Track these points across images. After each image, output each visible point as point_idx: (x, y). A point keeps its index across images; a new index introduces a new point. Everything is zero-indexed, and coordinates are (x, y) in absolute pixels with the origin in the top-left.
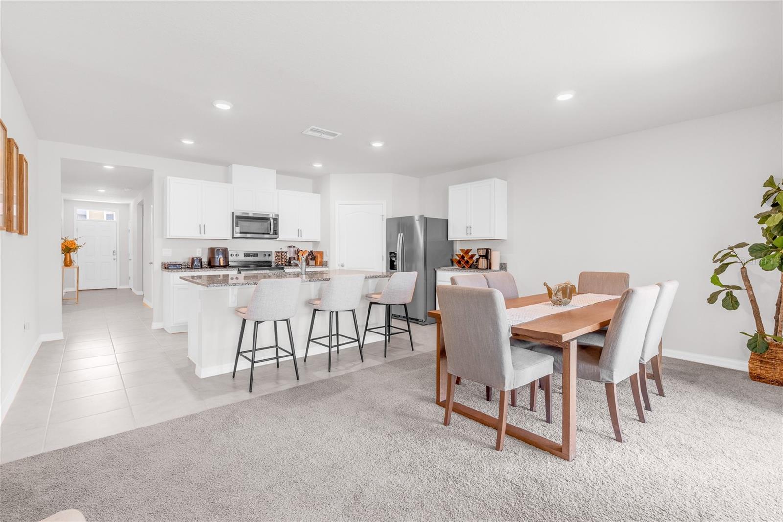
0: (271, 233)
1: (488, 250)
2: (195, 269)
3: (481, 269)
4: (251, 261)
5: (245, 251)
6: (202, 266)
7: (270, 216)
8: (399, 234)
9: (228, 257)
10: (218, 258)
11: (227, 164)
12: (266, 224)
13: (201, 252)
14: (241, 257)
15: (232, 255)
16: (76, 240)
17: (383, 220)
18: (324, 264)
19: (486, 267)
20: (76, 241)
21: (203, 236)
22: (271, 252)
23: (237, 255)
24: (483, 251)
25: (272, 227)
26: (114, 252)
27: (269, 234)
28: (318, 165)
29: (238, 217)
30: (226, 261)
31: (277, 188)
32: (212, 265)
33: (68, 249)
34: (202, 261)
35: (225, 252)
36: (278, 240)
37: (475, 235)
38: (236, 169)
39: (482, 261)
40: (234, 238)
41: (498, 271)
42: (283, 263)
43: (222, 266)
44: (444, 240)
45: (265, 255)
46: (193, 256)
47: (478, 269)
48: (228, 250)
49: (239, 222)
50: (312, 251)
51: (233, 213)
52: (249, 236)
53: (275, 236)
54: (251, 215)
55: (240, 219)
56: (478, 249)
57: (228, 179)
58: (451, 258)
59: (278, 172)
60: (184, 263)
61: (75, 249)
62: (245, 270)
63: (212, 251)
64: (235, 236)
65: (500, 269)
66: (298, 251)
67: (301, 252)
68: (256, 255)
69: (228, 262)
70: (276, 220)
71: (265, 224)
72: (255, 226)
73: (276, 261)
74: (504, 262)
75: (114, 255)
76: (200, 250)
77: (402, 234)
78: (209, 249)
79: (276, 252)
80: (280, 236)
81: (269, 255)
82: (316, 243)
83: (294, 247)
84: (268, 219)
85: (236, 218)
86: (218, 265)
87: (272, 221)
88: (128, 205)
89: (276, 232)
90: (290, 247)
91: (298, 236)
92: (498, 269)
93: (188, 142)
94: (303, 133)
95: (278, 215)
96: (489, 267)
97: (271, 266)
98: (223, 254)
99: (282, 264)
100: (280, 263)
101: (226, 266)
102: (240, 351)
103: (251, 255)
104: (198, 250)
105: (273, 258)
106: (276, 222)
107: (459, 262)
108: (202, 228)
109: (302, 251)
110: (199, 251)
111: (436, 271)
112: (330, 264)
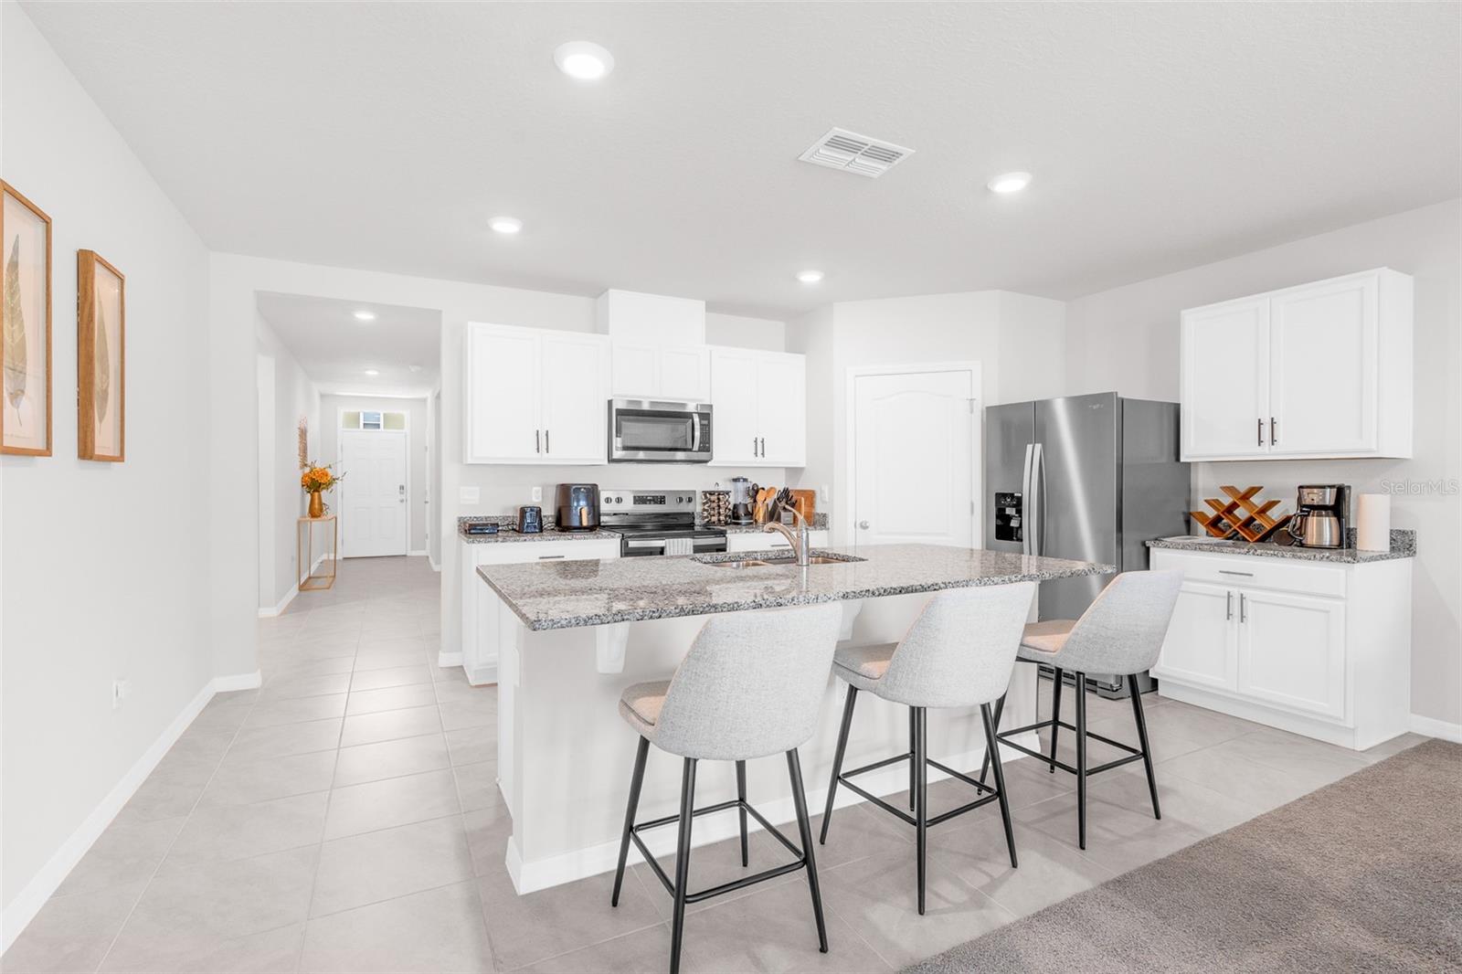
0: (696, 447)
1: (1341, 492)
2: (526, 533)
3: (1312, 547)
4: (648, 514)
5: (636, 491)
6: (542, 527)
7: (691, 408)
8: (1029, 447)
9: (599, 506)
10: (576, 508)
11: (596, 291)
12: (683, 428)
13: (540, 494)
14: (628, 506)
15: (608, 500)
16: (330, 467)
17: (972, 412)
18: (817, 521)
19: (1335, 542)
20: (328, 470)
21: (544, 458)
22: (695, 492)
23: (619, 500)
24: (1324, 494)
25: (697, 434)
26: (402, 488)
27: (690, 450)
28: (810, 278)
29: (621, 413)
30: (594, 517)
31: (708, 342)
32: (564, 523)
33: (315, 484)
34: (543, 514)
35: (592, 493)
36: (709, 464)
37: (1288, 446)
38: (619, 301)
39: (1320, 525)
40: (611, 460)
41: (1381, 557)
42: (722, 518)
43: (585, 528)
44: (1164, 460)
45: (681, 500)
46: (523, 504)
47: (1302, 545)
48: (599, 489)
49: (623, 423)
50: (786, 491)
51: (610, 403)
52: (641, 455)
53: (703, 456)
54: (646, 407)
55: (626, 415)
56: (1301, 487)
57: (599, 325)
58: (1185, 510)
59: (711, 307)
60: (505, 518)
61: (329, 484)
62: (636, 537)
63: (565, 492)
64: (614, 457)
65: (1393, 549)
66: (754, 492)
67: (761, 491)
68: (660, 500)
69: (599, 515)
70: (706, 417)
71: (681, 428)
72: (658, 433)
73: (706, 514)
74: (1407, 529)
75: (401, 493)
76: (540, 488)
77: (1038, 446)
78: (558, 486)
79: (705, 493)
80: (714, 455)
81: (690, 500)
82: (794, 472)
83: (745, 480)
84: (688, 416)
85: (617, 415)
86: (576, 524)
87: (696, 419)
88: (425, 400)
89: (706, 446)
90: (736, 480)
91: (756, 454)
92: (1386, 548)
93: (506, 227)
94: (800, 158)
95: (711, 406)
96: (1346, 542)
97: (691, 526)
98: (587, 499)
99: (719, 520)
100: (715, 519)
101: (595, 527)
102: (635, 824)
103: (650, 500)
104: (535, 488)
105: (697, 507)
106: (706, 422)
107: (1214, 524)
108: (542, 441)
109: (763, 489)
110: (537, 492)
111: (1148, 549)
112: (833, 521)
